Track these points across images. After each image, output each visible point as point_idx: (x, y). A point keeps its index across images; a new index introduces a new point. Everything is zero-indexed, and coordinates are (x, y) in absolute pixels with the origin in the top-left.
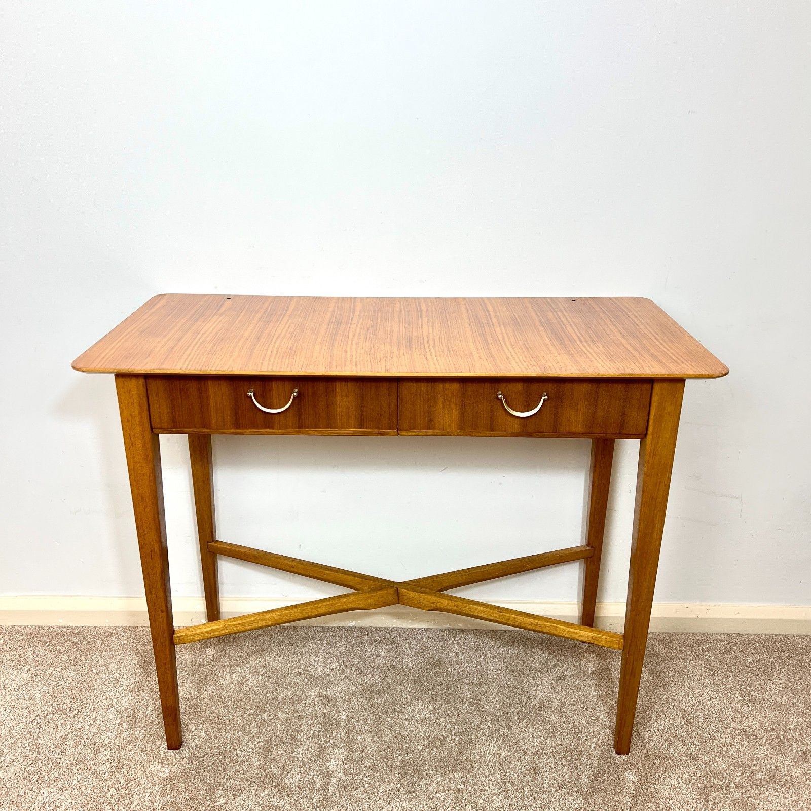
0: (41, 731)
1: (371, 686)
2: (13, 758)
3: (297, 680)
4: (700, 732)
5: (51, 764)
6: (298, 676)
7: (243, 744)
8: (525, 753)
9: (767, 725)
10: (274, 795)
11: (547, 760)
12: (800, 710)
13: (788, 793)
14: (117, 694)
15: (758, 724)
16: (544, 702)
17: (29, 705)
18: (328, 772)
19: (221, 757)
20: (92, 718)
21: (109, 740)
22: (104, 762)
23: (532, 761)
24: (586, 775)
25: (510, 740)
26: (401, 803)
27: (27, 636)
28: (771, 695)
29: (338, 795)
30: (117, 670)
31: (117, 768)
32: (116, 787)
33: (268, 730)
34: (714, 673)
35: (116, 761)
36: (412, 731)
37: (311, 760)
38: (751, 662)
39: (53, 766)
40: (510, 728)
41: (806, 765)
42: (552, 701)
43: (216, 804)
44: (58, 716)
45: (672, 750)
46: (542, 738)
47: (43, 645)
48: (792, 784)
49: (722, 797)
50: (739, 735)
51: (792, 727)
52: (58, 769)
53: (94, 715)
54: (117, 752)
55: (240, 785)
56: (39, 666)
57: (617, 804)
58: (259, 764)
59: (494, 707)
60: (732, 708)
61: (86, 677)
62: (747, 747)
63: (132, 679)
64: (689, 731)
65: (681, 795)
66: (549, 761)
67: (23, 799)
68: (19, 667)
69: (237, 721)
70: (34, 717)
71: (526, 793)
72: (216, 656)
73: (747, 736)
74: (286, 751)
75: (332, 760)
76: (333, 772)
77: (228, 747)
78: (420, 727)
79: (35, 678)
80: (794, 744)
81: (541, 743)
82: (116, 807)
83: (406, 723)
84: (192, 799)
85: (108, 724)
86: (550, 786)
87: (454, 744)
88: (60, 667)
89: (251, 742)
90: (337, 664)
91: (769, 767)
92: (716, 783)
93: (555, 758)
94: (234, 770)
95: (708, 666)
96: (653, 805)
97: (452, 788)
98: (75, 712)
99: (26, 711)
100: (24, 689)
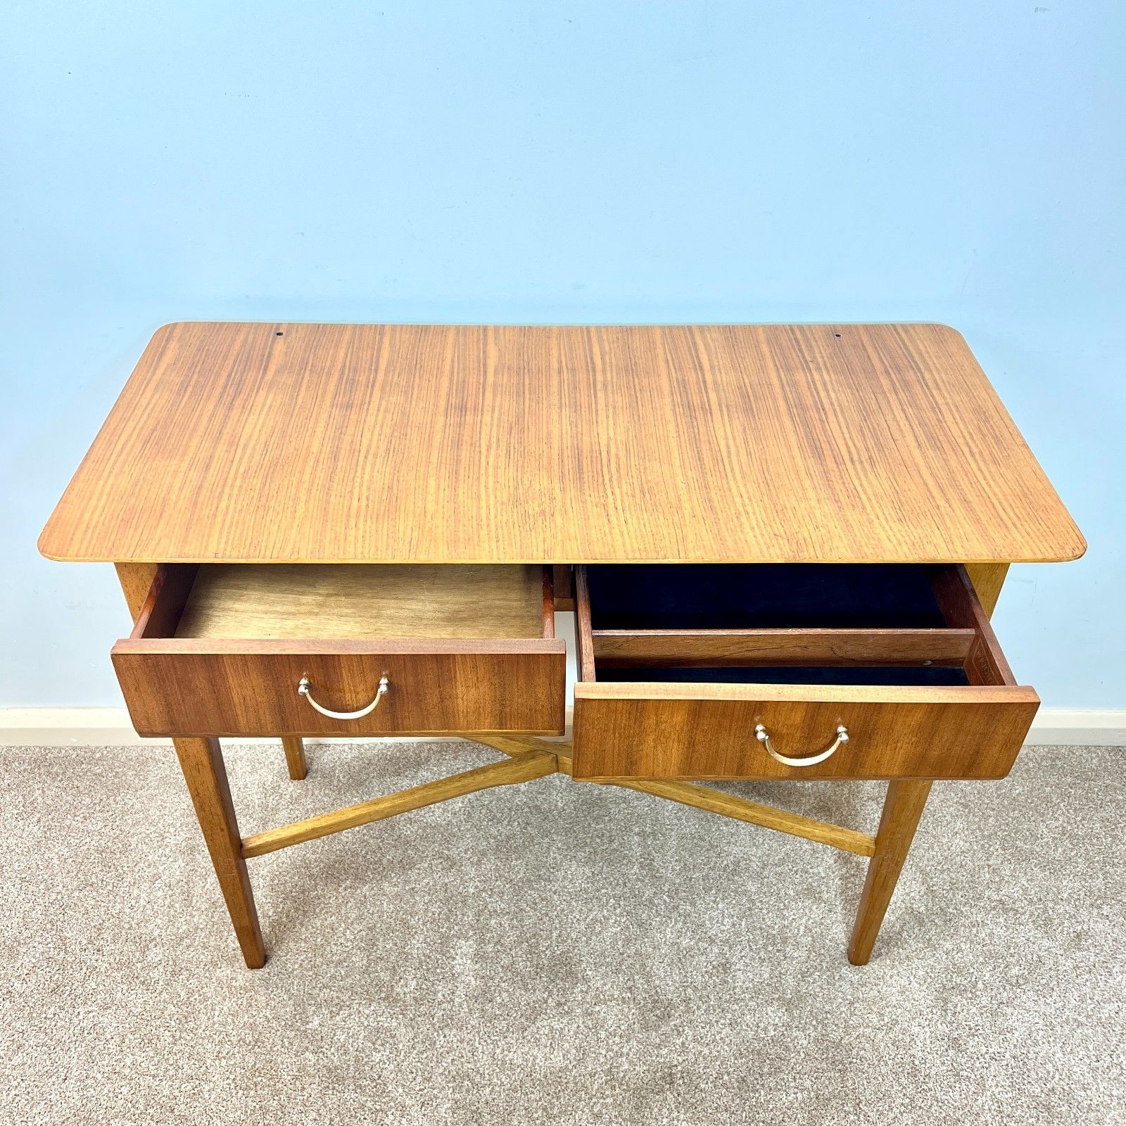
0: (66, 918)
1: (508, 838)
2: (34, 961)
4: (943, 904)
5: (85, 969)
6: (408, 826)
7: (338, 935)
8: (712, 941)
9: (1033, 892)
10: (384, 1012)
11: (741, 952)
12: (1078, 869)
13: (1051, 996)
14: (164, 858)
15: (1021, 892)
16: (739, 862)
17: (46, 877)
18: (453, 975)
19: (310, 955)
20: (132, 897)
21: (159, 931)
22: (155, 965)
23: (722, 954)
24: (790, 974)
25: (693, 922)
26: (549, 1021)
27: (30, 764)
28: (1042, 846)
29: (467, 1010)
30: (160, 819)
32: (175, 1002)
33: (371, 912)
34: (969, 812)
35: (171, 963)
36: (563, 910)
37: (429, 957)
38: (1020, 793)
39: (88, 974)
40: (693, 904)
41: (1078, 954)
42: (751, 861)
43: (307, 1026)
44: (86, 893)
45: (906, 933)
46: (735, 918)
47: (54, 779)
49: (966, 1004)
50: (994, 909)
51: (1065, 896)
52: (95, 976)
54: (171, 949)
55: (337, 997)
56: (53, 814)
57: (829, 1016)
59: (673, 870)
60: (989, 866)
61: (119, 832)
62: (1004, 928)
63: (181, 833)
64: (930, 905)
65: (913, 1001)
66: (743, 954)
67: (53, 1023)
68: (25, 816)
69: (330, 897)
70: (54, 896)
71: (712, 1003)
72: (295, 795)
73: (1006, 911)
74: (396, 945)
75: (458, 957)
76: (459, 974)
77: (319, 940)
78: (574, 903)
79: (48, 833)
80: (1066, 921)
81: (734, 925)
83: (556, 897)
84: (277, 1018)
85: (155, 906)
86: (744, 993)
87: (619, 928)
88: (81, 816)
89: (348, 931)
90: (460, 805)
91: (1030, 957)
93: (751, 949)
94: (329, 975)
95: (963, 801)
96: (875, 1016)
97: (616, 996)
99: (42, 886)
100: (36, 851)
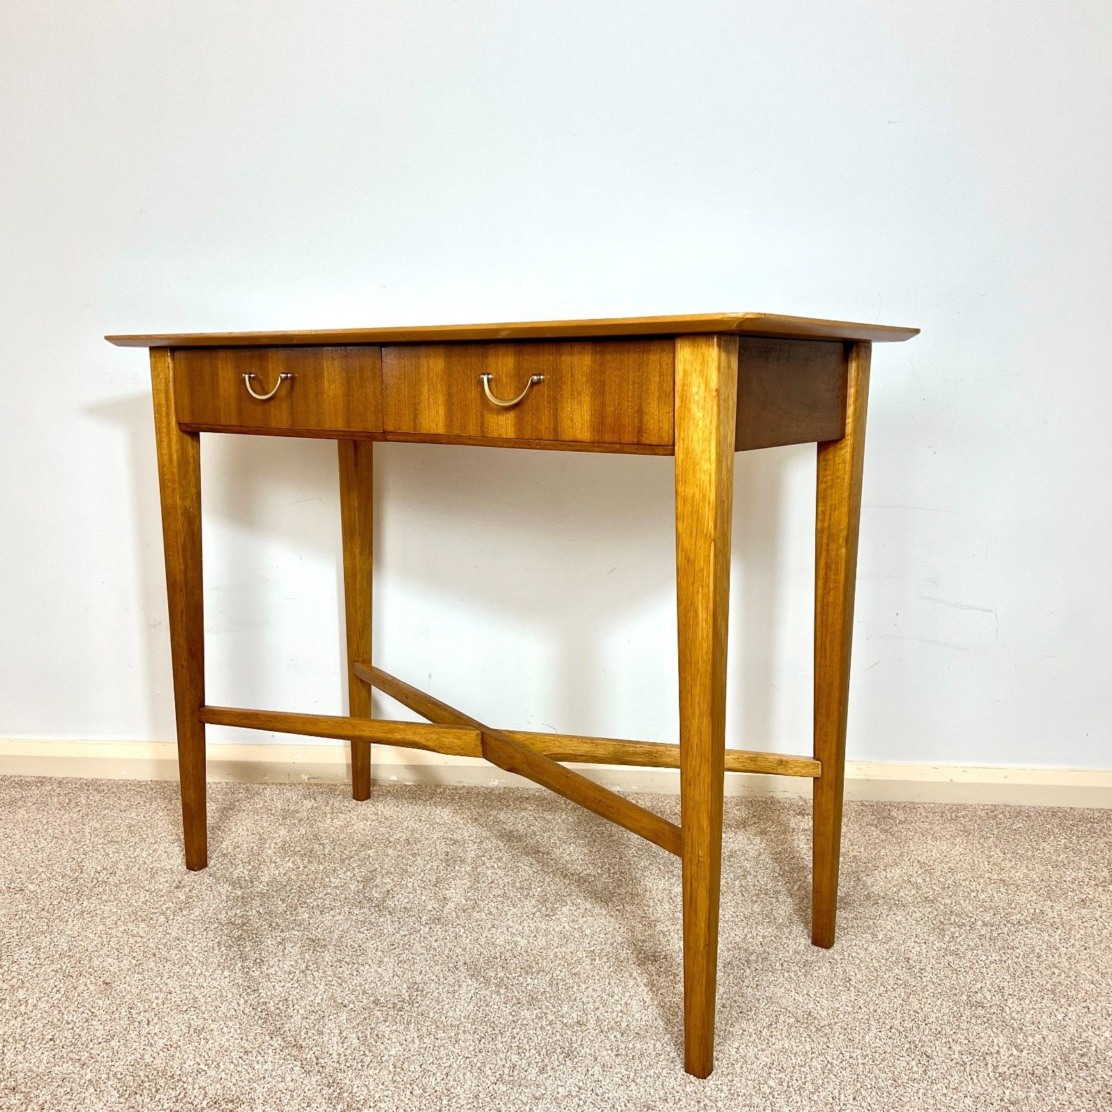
1: (511, 832)
3: (417, 826)
6: (418, 823)
18: (445, 898)
19: (309, 882)
20: (152, 849)
21: (171, 866)
27: (81, 785)
29: (454, 916)
31: (177, 887)
33: (372, 863)
34: (969, 835)
37: (424, 888)
38: (1020, 827)
39: (98, 884)
44: (110, 846)
45: (902, 893)
47: (99, 792)
48: (1062, 925)
53: (155, 846)
56: (93, 808)
58: (356, 889)
61: (149, 818)
68: (68, 808)
69: (335, 855)
70: (80, 846)
72: (315, 806)
73: (1007, 885)
74: (393, 880)
75: (451, 889)
76: (451, 898)
77: (319, 875)
79: (86, 817)
80: (1069, 893)
82: (172, 916)
88: (118, 810)
92: (957, 921)
98: (131, 844)
99: (71, 841)
